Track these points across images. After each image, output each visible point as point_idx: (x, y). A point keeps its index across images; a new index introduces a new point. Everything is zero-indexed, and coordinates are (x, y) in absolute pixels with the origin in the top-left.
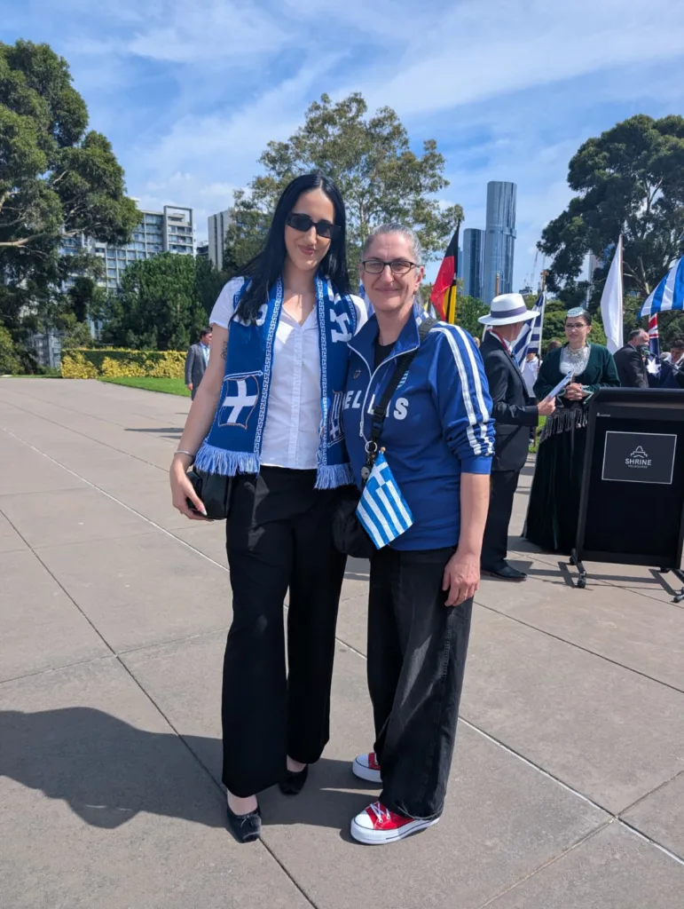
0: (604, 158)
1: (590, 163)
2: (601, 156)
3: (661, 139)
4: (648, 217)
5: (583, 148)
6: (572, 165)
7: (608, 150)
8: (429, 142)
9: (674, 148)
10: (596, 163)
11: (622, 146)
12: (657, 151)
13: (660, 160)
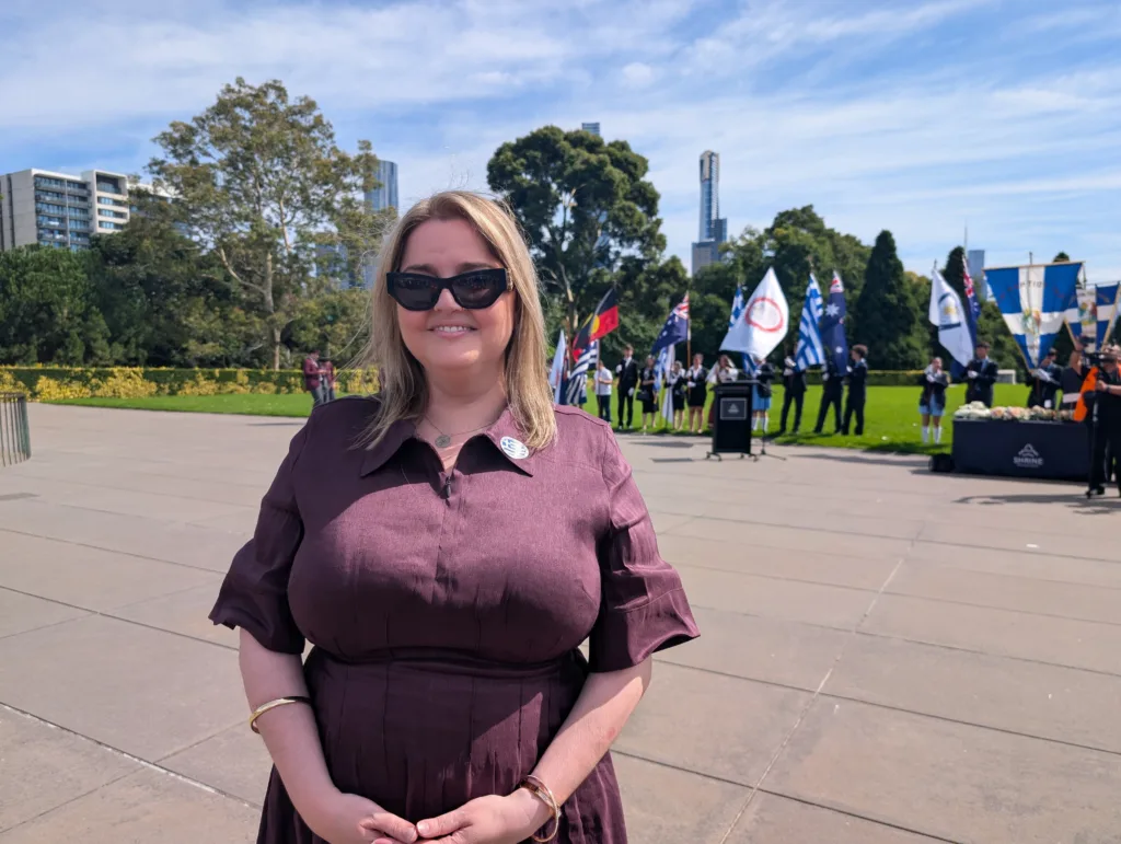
0: (522, 164)
1: (509, 168)
2: (518, 162)
3: (573, 152)
4: (566, 227)
5: (499, 153)
6: (490, 167)
7: (525, 157)
8: (364, 142)
9: (586, 162)
10: (515, 169)
11: (538, 154)
12: (572, 164)
13: (575, 173)
